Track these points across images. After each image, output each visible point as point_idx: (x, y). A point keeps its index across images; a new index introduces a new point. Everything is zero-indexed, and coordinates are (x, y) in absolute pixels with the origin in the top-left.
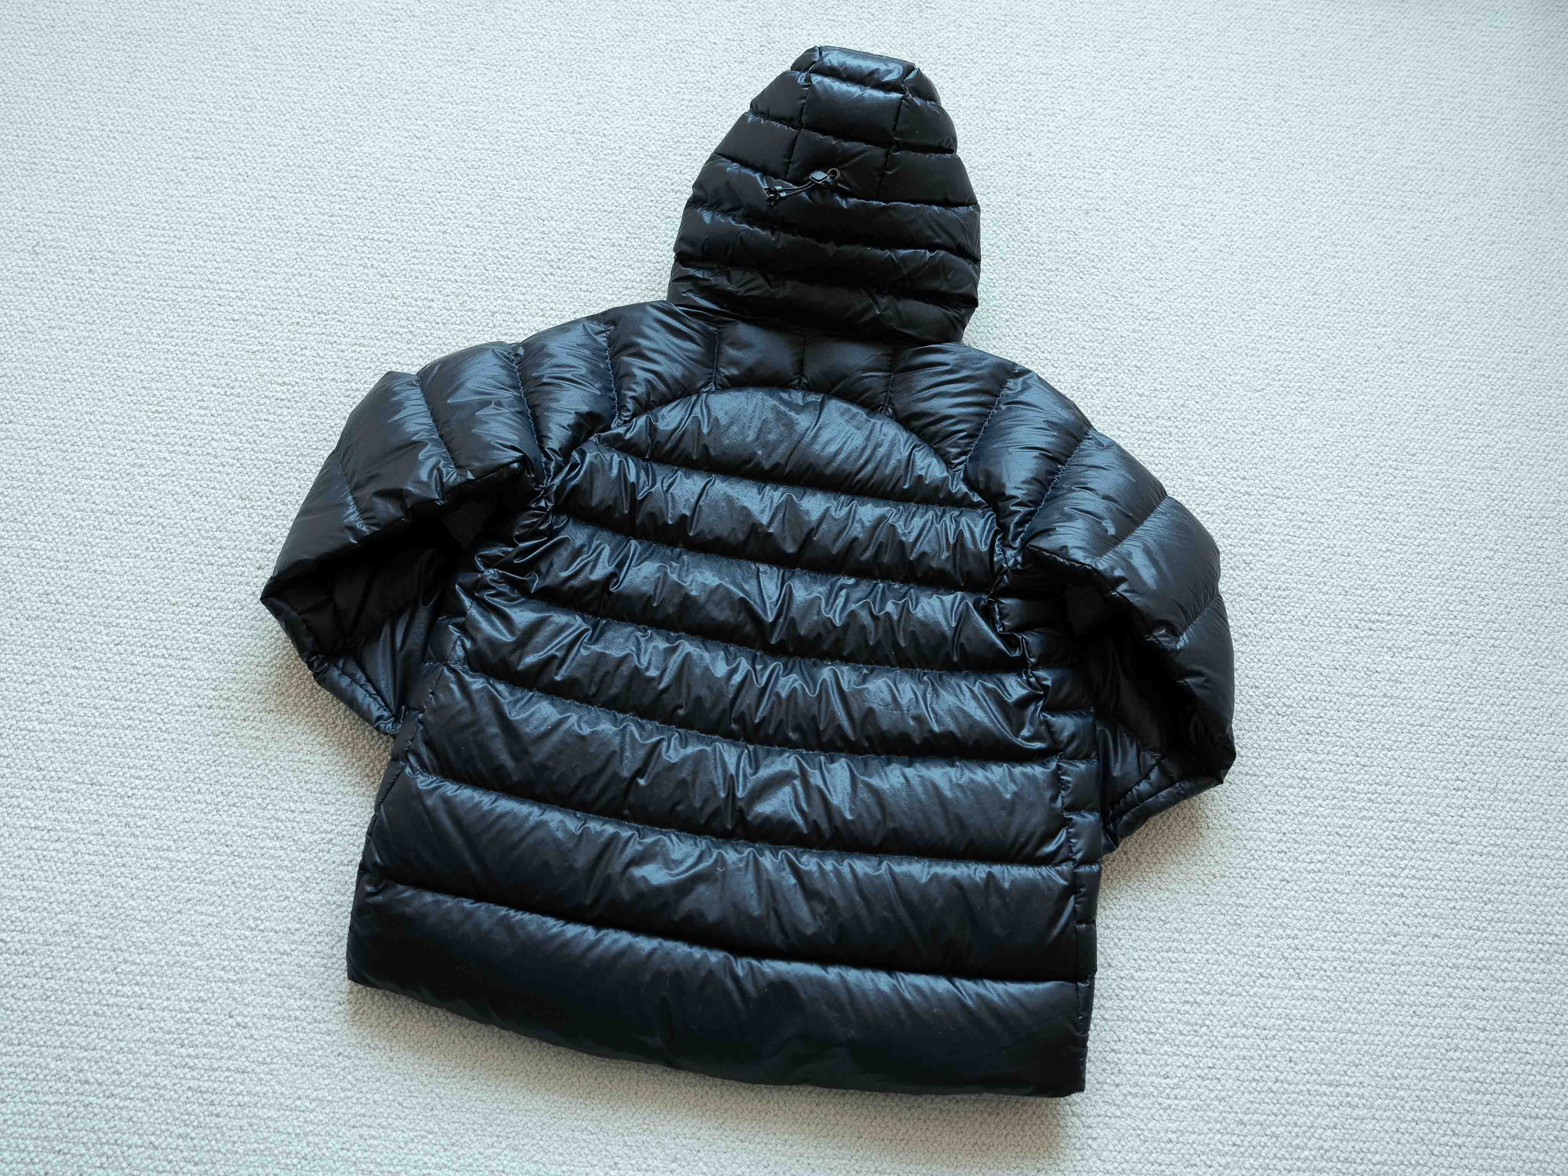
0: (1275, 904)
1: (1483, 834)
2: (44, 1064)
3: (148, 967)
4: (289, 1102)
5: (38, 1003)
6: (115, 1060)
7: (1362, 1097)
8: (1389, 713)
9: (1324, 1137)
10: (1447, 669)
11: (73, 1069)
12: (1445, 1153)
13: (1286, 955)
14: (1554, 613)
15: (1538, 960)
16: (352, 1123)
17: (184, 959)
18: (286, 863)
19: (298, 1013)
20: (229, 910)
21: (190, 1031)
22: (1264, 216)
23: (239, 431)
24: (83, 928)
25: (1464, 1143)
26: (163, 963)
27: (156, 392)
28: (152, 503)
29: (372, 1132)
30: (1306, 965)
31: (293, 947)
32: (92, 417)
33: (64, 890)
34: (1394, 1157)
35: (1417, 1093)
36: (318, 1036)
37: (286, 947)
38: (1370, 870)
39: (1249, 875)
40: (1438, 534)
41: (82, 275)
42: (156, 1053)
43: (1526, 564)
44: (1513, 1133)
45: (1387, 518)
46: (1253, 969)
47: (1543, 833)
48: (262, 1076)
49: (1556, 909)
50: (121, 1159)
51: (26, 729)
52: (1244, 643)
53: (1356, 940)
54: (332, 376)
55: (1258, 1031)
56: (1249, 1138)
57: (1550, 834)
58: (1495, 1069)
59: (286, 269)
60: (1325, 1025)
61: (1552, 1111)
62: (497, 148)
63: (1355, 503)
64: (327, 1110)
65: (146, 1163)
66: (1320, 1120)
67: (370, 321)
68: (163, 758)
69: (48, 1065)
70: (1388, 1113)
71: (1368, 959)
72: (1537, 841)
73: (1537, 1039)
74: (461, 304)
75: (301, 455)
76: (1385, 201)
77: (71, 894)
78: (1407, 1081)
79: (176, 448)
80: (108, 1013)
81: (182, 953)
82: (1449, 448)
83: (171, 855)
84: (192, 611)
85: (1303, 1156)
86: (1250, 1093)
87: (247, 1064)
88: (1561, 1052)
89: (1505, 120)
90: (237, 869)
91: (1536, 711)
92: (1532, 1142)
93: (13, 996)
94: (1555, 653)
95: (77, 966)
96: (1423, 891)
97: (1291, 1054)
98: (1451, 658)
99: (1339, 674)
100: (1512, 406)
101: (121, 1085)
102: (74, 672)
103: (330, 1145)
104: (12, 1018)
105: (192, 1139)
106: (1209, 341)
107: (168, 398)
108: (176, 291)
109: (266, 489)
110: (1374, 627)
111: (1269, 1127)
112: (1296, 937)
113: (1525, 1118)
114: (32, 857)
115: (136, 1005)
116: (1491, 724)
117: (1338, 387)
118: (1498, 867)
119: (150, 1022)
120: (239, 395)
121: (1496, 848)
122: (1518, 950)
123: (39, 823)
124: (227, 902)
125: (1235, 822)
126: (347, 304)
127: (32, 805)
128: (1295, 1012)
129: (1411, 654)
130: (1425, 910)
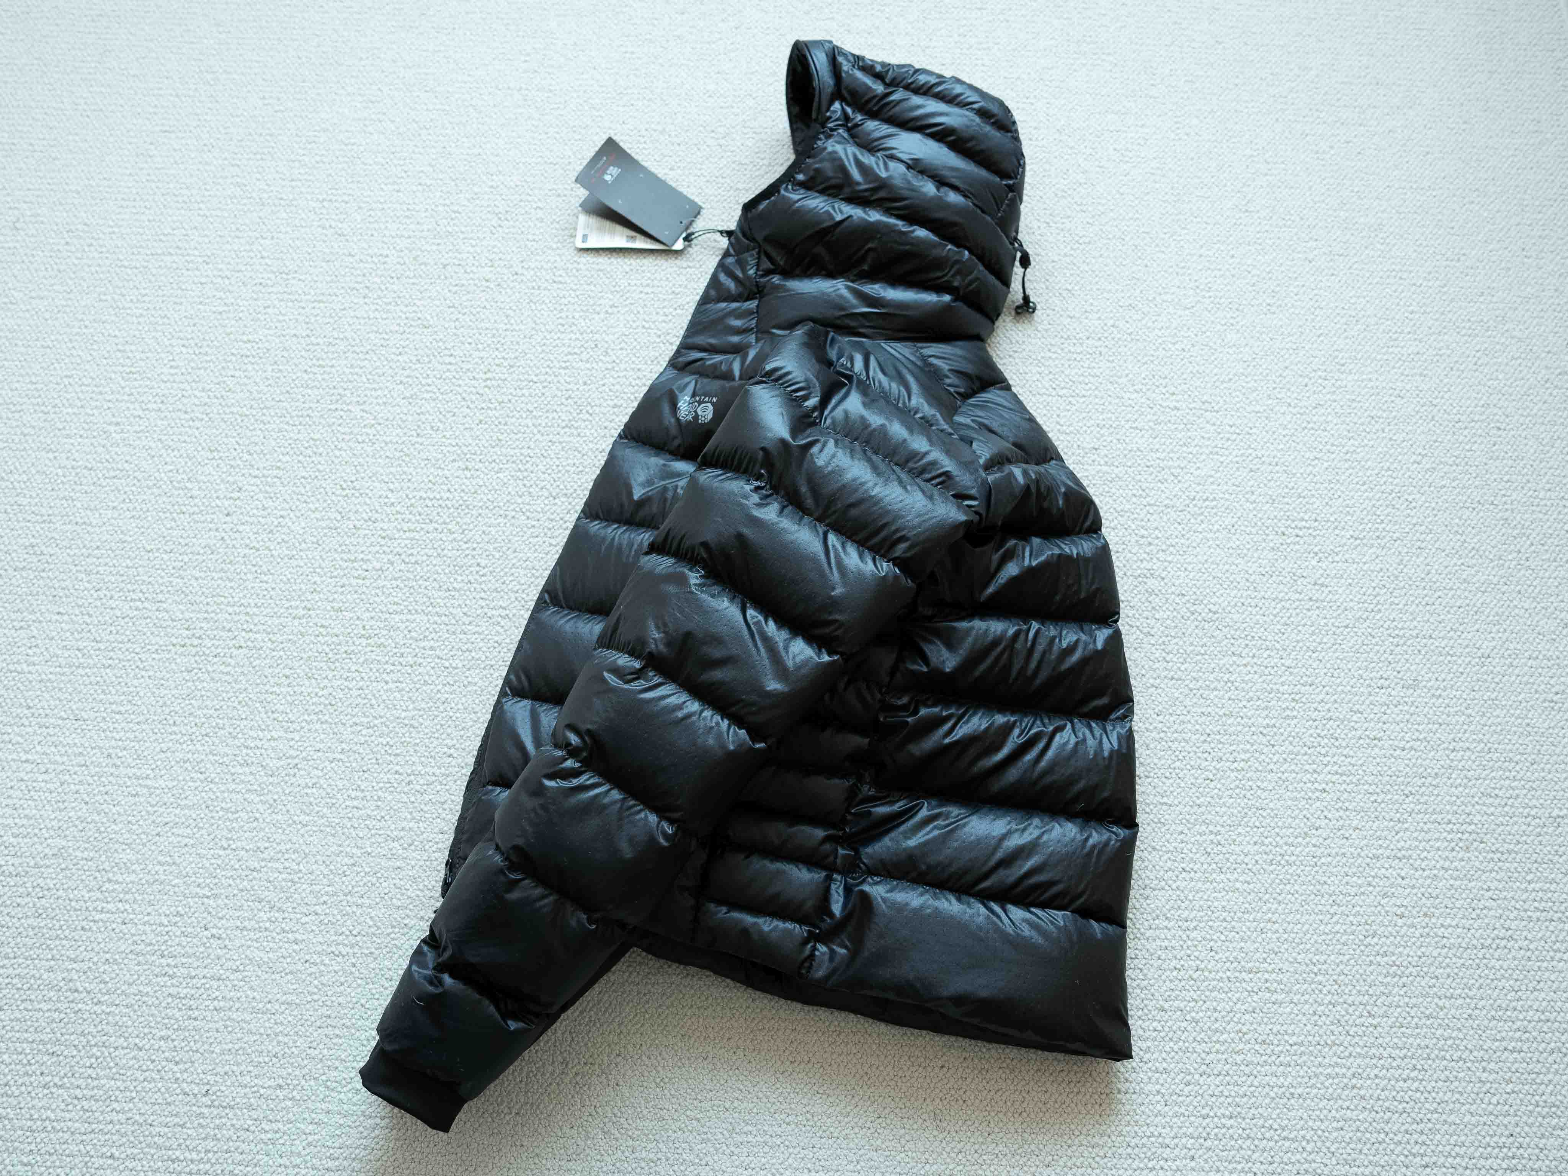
0: (1198, 802)
1: (1405, 729)
2: (37, 975)
3: (130, 886)
4: (261, 1006)
5: (31, 921)
6: (101, 970)
7: (1280, 983)
8: (1315, 616)
9: (1243, 1021)
10: (1372, 571)
11: (63, 979)
12: (1360, 1033)
13: (1209, 850)
14: (1481, 514)
15: (1457, 849)
16: (318, 1024)
17: (163, 877)
18: (255, 787)
19: (268, 925)
20: (204, 832)
21: (169, 943)
22: (1197, 138)
23: (208, 387)
24: (71, 851)
25: (1379, 1023)
26: (144, 881)
27: (130, 354)
28: (128, 458)
29: (337, 1032)
30: (1228, 859)
31: (263, 864)
32: (71, 380)
33: (52, 817)
34: (1310, 1038)
35: (1335, 977)
36: (286, 945)
37: (256, 864)
38: (1293, 767)
39: (1174, 775)
40: (1366, 441)
41: (61, 248)
42: (139, 964)
43: (1455, 467)
44: (1427, 1012)
45: (1316, 427)
46: (1176, 864)
47: (1465, 727)
48: (236, 982)
49: (1477, 799)
50: (109, 1059)
51: (16, 671)
52: (1171, 553)
53: (1278, 834)
54: (294, 332)
55: (1180, 923)
56: (1170, 1023)
57: (1472, 728)
58: (1411, 953)
59: (250, 233)
60: (1246, 916)
61: (1466, 991)
62: (447, 108)
63: (1284, 414)
64: (295, 1013)
65: (131, 1063)
66: (1239, 1005)
67: (328, 279)
68: (141, 694)
69: (41, 975)
70: (1307, 997)
71: (1289, 852)
72: (1459, 735)
73: (1454, 923)
74: (415, 259)
75: (266, 407)
76: (1318, 117)
77: (59, 821)
78: (1325, 967)
79: (149, 406)
80: (94, 928)
81: (161, 872)
82: (1379, 357)
83: (149, 782)
84: (165, 557)
85: (1221, 1039)
86: (1171, 981)
87: (221, 972)
88: (1477, 935)
89: (1442, 31)
90: (210, 794)
91: (1461, 610)
92: (1446, 1021)
93: (8, 914)
94: (1481, 553)
95: (66, 886)
96: (1344, 786)
97: (1212, 943)
98: (1377, 561)
99: (1265, 579)
100: (1442, 314)
101: (108, 993)
102: (58, 617)
103: (298, 1044)
104: (7, 934)
105: (173, 1040)
106: (1140, 261)
107: (141, 359)
108: (147, 258)
109: (233, 440)
110: (1301, 533)
111: (1189, 1012)
112: (1218, 833)
113: (1440, 998)
114: (23, 788)
115: (119, 920)
116: (1415, 623)
117: (1268, 301)
118: (1419, 761)
119: (133, 935)
120: (206, 354)
121: (1419, 743)
122: (1437, 840)
123: (29, 757)
124: (201, 825)
125: (1160, 725)
126: (307, 264)
127: (21, 741)
128: (1216, 904)
129: (1337, 559)
130: (1347, 804)
